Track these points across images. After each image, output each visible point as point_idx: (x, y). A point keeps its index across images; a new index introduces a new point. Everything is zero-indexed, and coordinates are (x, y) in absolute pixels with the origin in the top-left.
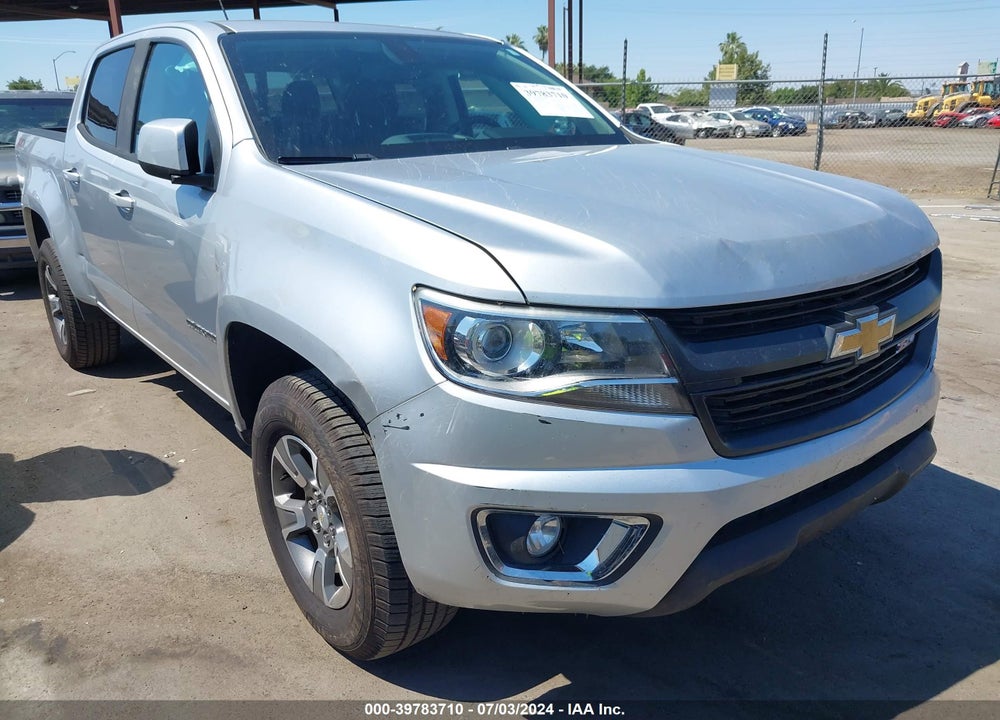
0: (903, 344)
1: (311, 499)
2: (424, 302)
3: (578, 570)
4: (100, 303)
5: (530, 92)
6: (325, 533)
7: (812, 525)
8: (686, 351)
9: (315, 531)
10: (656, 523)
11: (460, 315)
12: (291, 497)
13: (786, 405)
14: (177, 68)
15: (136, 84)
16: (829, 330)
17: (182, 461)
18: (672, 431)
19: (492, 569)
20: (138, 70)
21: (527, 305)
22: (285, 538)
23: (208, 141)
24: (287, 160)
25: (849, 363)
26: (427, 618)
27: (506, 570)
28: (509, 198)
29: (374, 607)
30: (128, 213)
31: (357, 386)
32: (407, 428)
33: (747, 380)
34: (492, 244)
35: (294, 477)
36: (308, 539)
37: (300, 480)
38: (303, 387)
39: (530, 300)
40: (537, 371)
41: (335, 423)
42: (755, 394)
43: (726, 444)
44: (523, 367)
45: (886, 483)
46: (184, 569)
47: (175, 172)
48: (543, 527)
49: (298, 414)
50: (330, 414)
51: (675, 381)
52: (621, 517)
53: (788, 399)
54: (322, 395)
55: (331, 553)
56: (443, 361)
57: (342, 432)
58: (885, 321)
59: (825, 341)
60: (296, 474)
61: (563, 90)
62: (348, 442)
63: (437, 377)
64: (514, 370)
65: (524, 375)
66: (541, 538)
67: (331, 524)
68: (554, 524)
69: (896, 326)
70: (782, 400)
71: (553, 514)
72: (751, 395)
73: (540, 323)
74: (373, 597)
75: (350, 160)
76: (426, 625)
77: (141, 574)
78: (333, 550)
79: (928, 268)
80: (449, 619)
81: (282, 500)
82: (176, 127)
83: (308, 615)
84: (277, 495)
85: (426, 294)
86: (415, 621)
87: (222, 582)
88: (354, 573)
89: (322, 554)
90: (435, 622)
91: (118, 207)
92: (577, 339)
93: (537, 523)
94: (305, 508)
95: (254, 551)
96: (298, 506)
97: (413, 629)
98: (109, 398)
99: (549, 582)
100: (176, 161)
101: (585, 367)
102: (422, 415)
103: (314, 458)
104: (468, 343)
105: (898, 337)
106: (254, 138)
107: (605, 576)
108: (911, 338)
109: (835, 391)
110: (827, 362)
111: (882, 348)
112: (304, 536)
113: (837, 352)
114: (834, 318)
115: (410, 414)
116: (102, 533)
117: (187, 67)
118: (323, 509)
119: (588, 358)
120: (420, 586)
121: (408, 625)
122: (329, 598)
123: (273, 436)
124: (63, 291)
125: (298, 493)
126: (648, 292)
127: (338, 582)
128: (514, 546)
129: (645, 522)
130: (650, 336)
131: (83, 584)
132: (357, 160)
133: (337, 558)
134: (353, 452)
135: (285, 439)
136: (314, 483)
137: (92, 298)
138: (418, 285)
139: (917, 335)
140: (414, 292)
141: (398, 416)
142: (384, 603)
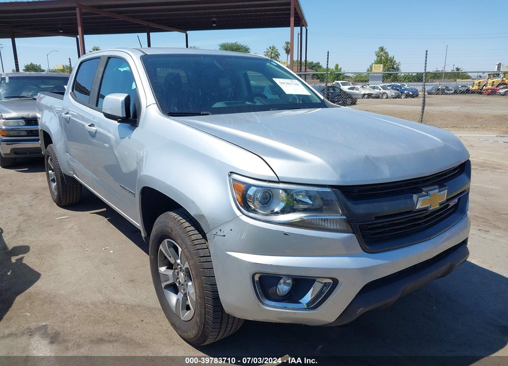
0: (452, 203)
1: (177, 269)
2: (233, 180)
3: (300, 303)
4: (74, 175)
5: (281, 83)
6: (183, 285)
7: (409, 286)
8: (349, 204)
9: (177, 284)
10: (335, 282)
11: (249, 186)
12: (167, 268)
13: (396, 230)
14: (119, 69)
15: (100, 76)
16: (415, 197)
17: (112, 251)
18: (344, 241)
19: (261, 301)
20: (102, 70)
21: (279, 182)
22: (163, 287)
23: (135, 104)
24: (171, 114)
25: (425, 212)
26: (229, 326)
27: (267, 302)
28: (272, 134)
29: (205, 318)
30: (93, 135)
31: (202, 216)
32: (224, 236)
33: (377, 218)
34: (264, 155)
35: (169, 258)
36: (174, 288)
37: (172, 260)
38: (176, 217)
39: (281, 180)
40: (283, 211)
41: (191, 233)
42: (381, 225)
43: (367, 247)
44: (277, 210)
45: (444, 268)
46: (114, 303)
47: (120, 118)
48: (284, 283)
49: (173, 229)
50: (188, 229)
51: (345, 217)
52: (321, 279)
53: (396, 228)
54: (184, 221)
55: (185, 295)
56: (241, 206)
57: (193, 237)
58: (442, 193)
59: (413, 201)
60: (170, 257)
61: (297, 82)
62: (196, 242)
63: (238, 213)
64: (273, 211)
65: (277, 213)
66: (283, 288)
67: (185, 281)
68: (289, 281)
69: (447, 195)
70: (394, 228)
71: (289, 276)
72: (379, 225)
73: (285, 190)
74: (205, 314)
75: (200, 114)
76: (228, 329)
77: (93, 303)
78: (186, 293)
79: (464, 168)
80: (239, 326)
81: (163, 269)
82: (121, 97)
83: (173, 324)
84: (160, 267)
85: (235, 176)
86: (224, 326)
87: (131, 308)
88: (196, 303)
89: (181, 295)
91: (89, 132)
92: (300, 197)
93: (282, 281)
94: (173, 274)
95: (148, 294)
96: (170, 272)
97: (223, 330)
98: (76, 221)
99: (286, 308)
100: (120, 113)
101: (304, 210)
102: (231, 230)
103: (180, 249)
104: (254, 199)
105: (448, 200)
106: (156, 103)
107: (314, 305)
108: (456, 200)
109: (419, 224)
110: (414, 211)
111: (440, 205)
112: (172, 287)
113: (418, 207)
114: (418, 191)
115: (226, 229)
116: (75, 284)
117: (125, 69)
118: (182, 274)
119: (306, 207)
120: (227, 309)
121: (220, 328)
122: (183, 315)
123: (160, 240)
124: (57, 170)
125: (170, 266)
126: (333, 178)
127: (188, 308)
128: (270, 291)
129: (331, 281)
130: (334, 197)
131: (67, 308)
132: (203, 115)
133: (188, 297)
134: (198, 247)
135: (166, 241)
136: (179, 261)
137: (71, 173)
138: (231, 172)
139: (459, 199)
140: (229, 176)
141: (220, 230)
142: (210, 318)
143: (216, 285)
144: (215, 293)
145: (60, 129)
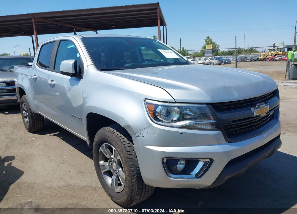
0: (271, 113)
1: (111, 161)
2: (147, 103)
3: (191, 175)
4: (40, 113)
5: (163, 52)
6: (115, 171)
7: (251, 162)
8: (218, 114)
9: (112, 171)
10: (212, 161)
11: (157, 106)
12: (104, 162)
13: (243, 129)
14: (67, 47)
15: (56, 52)
16: (252, 109)
17: (66, 156)
18: (215, 136)
19: (168, 175)
20: (56, 48)
21: (175, 102)
22: (102, 173)
23: (80, 66)
24: (102, 70)
25: (258, 118)
26: (146, 193)
27: (172, 175)
28: (166, 77)
29: (132, 189)
30: (53, 86)
31: (129, 126)
32: (143, 137)
33: (233, 121)
34: (165, 88)
35: (106, 155)
36: (110, 174)
37: (108, 156)
38: (110, 129)
39: (176, 101)
40: (179, 120)
41: (121, 138)
42: (235, 126)
43: (229, 139)
44: (175, 119)
45: (270, 151)
46: (71, 185)
47: (71, 74)
48: (181, 164)
49: (110, 136)
50: (119, 136)
51: (215, 122)
52: (202, 159)
53: (243, 127)
54: (116, 131)
55: (118, 177)
56: (153, 118)
57: (122, 140)
58: (267, 106)
59: (252, 111)
60: (107, 154)
61: (171, 51)
62: (124, 143)
63: (151, 122)
64: (173, 120)
65: (175, 121)
66: (180, 166)
67: (117, 168)
68: (183, 162)
69: (269, 108)
71: (183, 159)
72: (234, 126)
73: (178, 107)
74: (132, 186)
75: (119, 70)
76: (146, 195)
77: (59, 187)
78: (118, 176)
79: (275, 93)
80: (153, 191)
81: (102, 162)
82: (72, 62)
83: (110, 195)
84: (100, 161)
85: (148, 101)
86: (143, 193)
87: (82, 188)
88: (125, 181)
89: (114, 177)
90: (148, 194)
91: (50, 84)
92: (187, 112)
93: (179, 162)
94: (109, 164)
95: (93, 179)
96: (107, 164)
97: (143, 196)
98: (42, 140)
99: (183, 178)
100: (71, 71)
101: (190, 119)
102: (148, 133)
103: (114, 149)
104: (160, 114)
105: (270, 111)
106: (93, 64)
107: (200, 175)
108: (273, 112)
109: (255, 126)
110: (253, 117)
111: (266, 113)
112: (108, 173)
113: (255, 114)
114: (253, 105)
115: (144, 133)
116: (46, 176)
117: (71, 47)
118: (115, 164)
119: (190, 117)
120: (146, 181)
121: (141, 195)
122: (116, 190)
123: (100, 144)
124: (29, 110)
125: (106, 160)
126: (207, 99)
127: (120, 184)
128: (173, 168)
129: (209, 160)
130: (208, 111)
131: (42, 190)
132: (121, 70)
133: (120, 177)
134: (126, 146)
135: (104, 144)
136: (112, 156)
137: (37, 111)
138: (145, 99)
139: (274, 111)
140: (144, 101)
141: (141, 134)
142: (135, 188)
143: (139, 168)
144: (139, 173)
145: (31, 85)
